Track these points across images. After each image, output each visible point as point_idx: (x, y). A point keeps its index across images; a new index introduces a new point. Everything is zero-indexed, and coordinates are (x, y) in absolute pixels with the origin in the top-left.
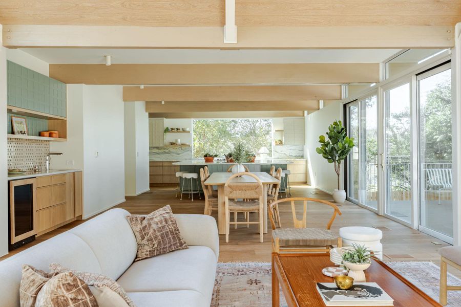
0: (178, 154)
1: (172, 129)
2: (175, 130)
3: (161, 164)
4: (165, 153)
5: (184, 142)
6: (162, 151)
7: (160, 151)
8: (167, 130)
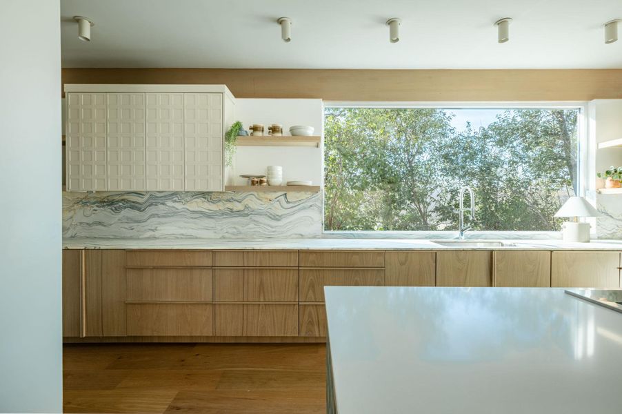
0: (276, 218)
1: (255, 129)
2: (266, 133)
3: (207, 261)
4: (231, 213)
5: (296, 178)
6: (221, 206)
7: (214, 207)
8: (234, 133)
